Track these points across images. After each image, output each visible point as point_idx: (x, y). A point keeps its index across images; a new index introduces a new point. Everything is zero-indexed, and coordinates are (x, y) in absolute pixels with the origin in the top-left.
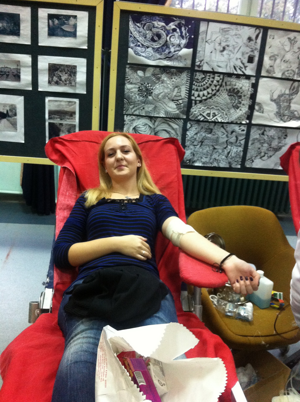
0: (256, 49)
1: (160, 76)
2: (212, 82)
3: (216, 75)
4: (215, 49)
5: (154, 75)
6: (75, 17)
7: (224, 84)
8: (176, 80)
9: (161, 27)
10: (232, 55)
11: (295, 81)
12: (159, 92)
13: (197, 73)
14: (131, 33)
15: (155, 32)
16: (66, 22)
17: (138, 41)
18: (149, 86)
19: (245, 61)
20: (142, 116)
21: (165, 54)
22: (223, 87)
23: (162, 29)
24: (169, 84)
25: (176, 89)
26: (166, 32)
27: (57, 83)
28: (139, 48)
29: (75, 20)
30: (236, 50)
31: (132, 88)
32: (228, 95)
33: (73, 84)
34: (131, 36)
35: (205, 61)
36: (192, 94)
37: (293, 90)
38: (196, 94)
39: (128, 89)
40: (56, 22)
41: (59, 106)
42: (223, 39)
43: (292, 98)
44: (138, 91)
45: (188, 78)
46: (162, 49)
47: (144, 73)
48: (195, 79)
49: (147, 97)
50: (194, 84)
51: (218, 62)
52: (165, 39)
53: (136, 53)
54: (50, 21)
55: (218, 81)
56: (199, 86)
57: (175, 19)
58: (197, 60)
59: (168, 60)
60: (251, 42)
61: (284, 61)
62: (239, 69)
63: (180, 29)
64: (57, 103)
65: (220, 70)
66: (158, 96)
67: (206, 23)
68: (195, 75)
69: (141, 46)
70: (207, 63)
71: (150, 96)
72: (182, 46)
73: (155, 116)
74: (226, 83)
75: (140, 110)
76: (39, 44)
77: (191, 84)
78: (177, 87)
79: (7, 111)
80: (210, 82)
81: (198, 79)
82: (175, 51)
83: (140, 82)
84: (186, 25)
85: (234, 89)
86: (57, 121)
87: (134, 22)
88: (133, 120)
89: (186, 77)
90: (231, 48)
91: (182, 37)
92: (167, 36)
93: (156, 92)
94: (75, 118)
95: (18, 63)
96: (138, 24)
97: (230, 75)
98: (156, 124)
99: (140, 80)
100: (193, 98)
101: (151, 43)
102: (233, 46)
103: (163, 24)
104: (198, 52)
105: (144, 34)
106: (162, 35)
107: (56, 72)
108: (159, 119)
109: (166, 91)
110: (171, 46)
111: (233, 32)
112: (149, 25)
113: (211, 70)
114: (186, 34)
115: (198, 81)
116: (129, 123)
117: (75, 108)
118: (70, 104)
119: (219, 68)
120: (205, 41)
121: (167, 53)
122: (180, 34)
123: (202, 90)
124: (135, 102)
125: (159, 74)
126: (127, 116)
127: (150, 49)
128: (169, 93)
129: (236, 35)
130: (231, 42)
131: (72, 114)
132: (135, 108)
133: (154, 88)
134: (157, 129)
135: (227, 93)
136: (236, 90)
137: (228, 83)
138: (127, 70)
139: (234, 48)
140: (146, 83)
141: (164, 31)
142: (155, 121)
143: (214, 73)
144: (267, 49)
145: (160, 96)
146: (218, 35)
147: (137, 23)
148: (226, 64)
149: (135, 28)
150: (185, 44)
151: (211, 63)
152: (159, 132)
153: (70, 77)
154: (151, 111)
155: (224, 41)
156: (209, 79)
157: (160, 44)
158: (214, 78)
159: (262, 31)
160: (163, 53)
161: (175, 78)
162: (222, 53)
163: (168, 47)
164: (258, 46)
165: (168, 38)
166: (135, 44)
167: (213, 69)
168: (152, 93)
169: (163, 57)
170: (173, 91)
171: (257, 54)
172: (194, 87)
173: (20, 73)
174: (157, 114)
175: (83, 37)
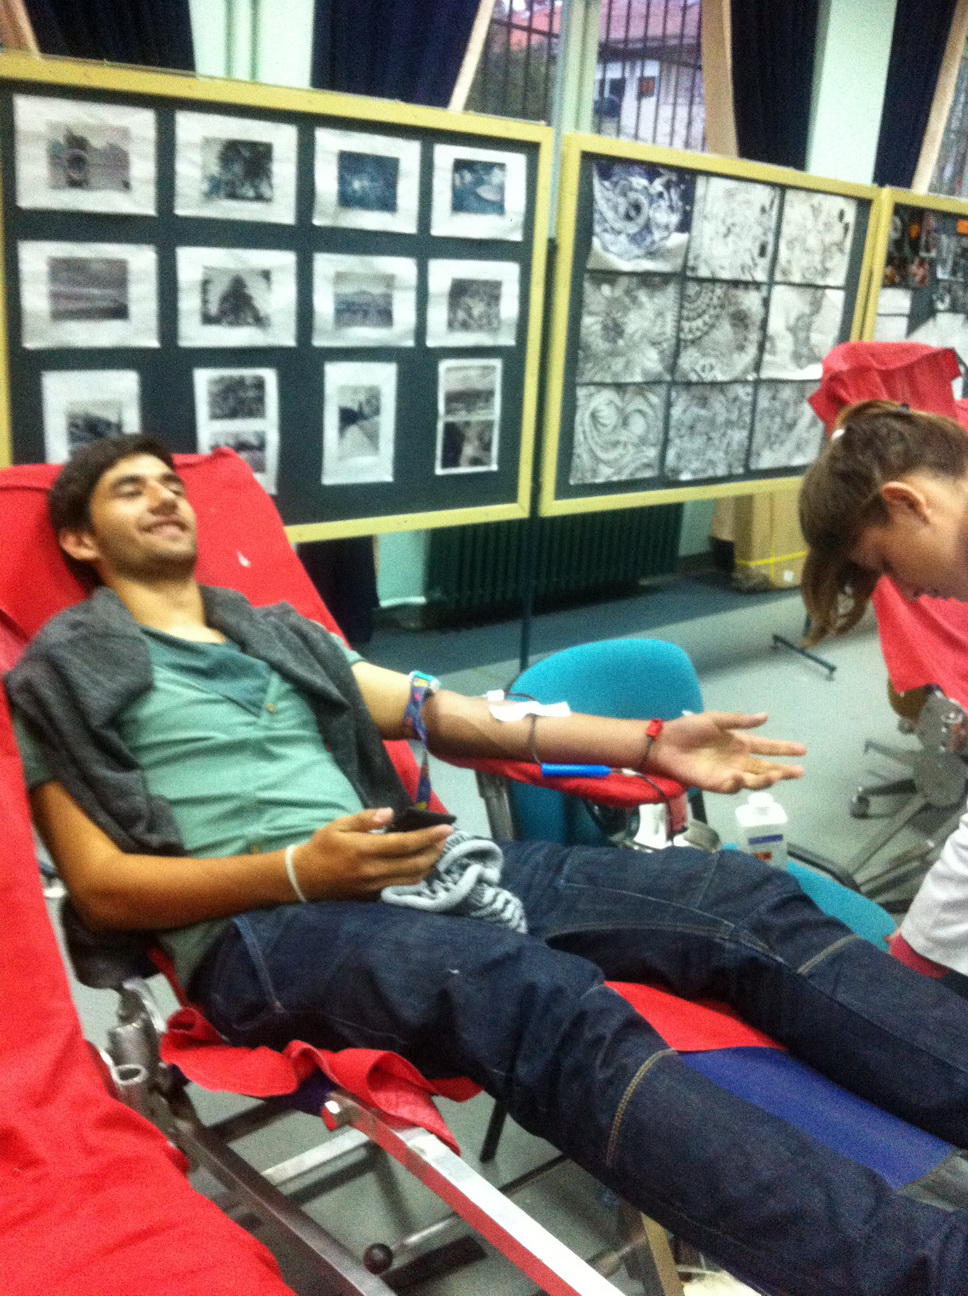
0: (770, 229)
2: (711, 299)
3: (717, 285)
4: (717, 233)
5: (628, 292)
6: (502, 166)
7: (727, 303)
8: (659, 300)
9: (642, 189)
10: (739, 244)
11: (817, 287)
12: (634, 329)
13: (690, 284)
14: (596, 204)
15: (632, 200)
16: (485, 177)
17: (607, 221)
18: (619, 317)
19: (756, 251)
20: (606, 385)
21: (645, 245)
22: (726, 309)
23: (643, 194)
24: (649, 310)
25: (659, 319)
26: (649, 199)
27: (465, 326)
28: (608, 236)
29: (502, 173)
30: (745, 233)
31: (592, 325)
32: (731, 325)
33: (495, 325)
34: (596, 211)
35: (702, 258)
36: (682, 328)
37: (814, 306)
38: (686, 325)
39: (586, 328)
40: (468, 177)
41: (465, 379)
42: (728, 210)
43: (812, 321)
44: (602, 329)
45: (676, 295)
46: (642, 235)
47: (613, 290)
48: (687, 296)
49: (615, 342)
50: (685, 307)
51: (720, 258)
52: (647, 215)
53: (605, 246)
54: (457, 177)
55: (719, 298)
56: (692, 310)
57: (662, 171)
58: (691, 257)
59: (649, 259)
60: (765, 215)
61: (805, 249)
62: (748, 270)
63: (669, 192)
64: (460, 374)
65: (725, 275)
66: (633, 337)
67: (705, 178)
68: (686, 288)
69: (610, 230)
70: (705, 260)
71: (620, 338)
72: (672, 227)
73: (626, 381)
74: (729, 300)
75: (604, 372)
76: (433, 233)
77: (681, 307)
78: (660, 315)
79: (360, 404)
80: (707, 300)
81: (690, 296)
82: (661, 240)
83: (605, 309)
84: (678, 184)
85: (740, 312)
86: (460, 417)
87: (600, 179)
88: (591, 395)
89: (673, 292)
90: (738, 229)
91: (672, 209)
92: (650, 207)
93: (630, 329)
94: (494, 404)
95: (389, 281)
96: (607, 184)
97: (736, 283)
98: (627, 398)
99: (604, 306)
100: (682, 336)
101: (625, 224)
102: (742, 224)
103: (644, 182)
104: (693, 239)
105: (614, 203)
106: (643, 206)
107: (464, 299)
108: (632, 388)
109: (644, 324)
110: (654, 230)
111: (740, 197)
112: (624, 185)
113: (711, 276)
114: (677, 204)
115: (691, 300)
116: (585, 402)
117: (492, 382)
118: (486, 372)
119: (721, 271)
120: (703, 215)
121: (648, 245)
122: (668, 203)
123: (696, 317)
124: (597, 354)
125: (635, 291)
126: (580, 389)
127: (623, 238)
128: (649, 329)
129: (745, 202)
130: (739, 218)
131: (488, 395)
132: (596, 369)
133: (627, 320)
134: (628, 410)
135: (729, 320)
136: (742, 314)
137: (733, 301)
138: (586, 285)
139: (743, 230)
140: (614, 311)
141: (647, 198)
142: (625, 393)
143: (714, 281)
144: (786, 229)
145: (636, 338)
146: (722, 203)
147: (606, 180)
148: (731, 261)
149: (602, 191)
150: (677, 224)
151: (710, 261)
153: (488, 309)
154: (620, 371)
155: (730, 214)
156: (706, 293)
157: (639, 225)
158: (713, 291)
159: (778, 192)
160: (642, 245)
161: (657, 296)
162: (726, 240)
163: (650, 231)
164: (773, 224)
165: (651, 212)
166: (602, 228)
168: (623, 331)
169: (642, 252)
170: (654, 323)
171: (770, 238)
172: (684, 312)
174: (629, 377)
175: (516, 212)
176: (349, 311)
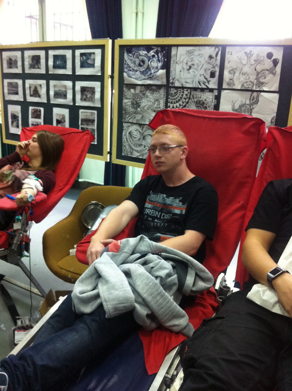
0: (217, 65)
1: (145, 92)
2: (182, 95)
3: (185, 90)
4: (183, 68)
5: (141, 91)
6: (94, 53)
7: (192, 97)
8: (156, 95)
9: (144, 55)
10: (197, 72)
11: (253, 91)
12: (144, 105)
13: (172, 89)
14: (126, 62)
15: (141, 59)
16: (89, 57)
17: (130, 67)
18: (138, 101)
19: (208, 76)
20: (135, 124)
21: (148, 75)
22: (191, 99)
23: (145, 57)
24: (151, 98)
25: (157, 102)
26: (148, 58)
27: (85, 100)
28: (131, 72)
29: (94, 55)
30: (200, 68)
31: (127, 102)
32: (196, 107)
33: (93, 100)
34: (125, 64)
35: (176, 79)
36: (168, 106)
37: (253, 100)
38: (171, 105)
39: (125, 103)
40: (84, 58)
41: (86, 115)
42: (189, 59)
43: (253, 107)
44: (132, 104)
45: (164, 93)
46: (146, 71)
47: (135, 90)
48: (170, 94)
49: (137, 109)
50: (169, 98)
51: (185, 79)
52: (148, 64)
53: (129, 76)
54: (81, 58)
55: (187, 95)
56: (173, 99)
57: (153, 47)
58: (171, 78)
59: (150, 80)
60: (212, 60)
61: (242, 73)
62: (203, 83)
63: (158, 54)
64: (85, 114)
65: (188, 85)
66: (144, 108)
67: (176, 47)
68: (169, 90)
69: (132, 70)
70: (177, 80)
71: (139, 108)
72: (159, 68)
73: (142, 123)
74: (193, 96)
75: (133, 119)
76: (76, 74)
77: (167, 98)
78: (157, 100)
79: (61, 119)
80: (180, 96)
81: (172, 94)
82: (154, 73)
83: (133, 97)
84: (162, 51)
85: (200, 101)
86: (85, 126)
87: (127, 54)
88: (129, 126)
89: (163, 92)
90: (195, 66)
91: (159, 60)
92: (149, 61)
93: (143, 105)
94: (95, 124)
95: (65, 87)
96: (130, 55)
97: (195, 89)
98: (144, 129)
99: (132, 96)
100: (169, 109)
101: (139, 68)
102: (197, 64)
103: (146, 52)
104: (171, 71)
105: (134, 61)
106: (145, 61)
107: (85, 92)
108: (146, 126)
109: (149, 104)
110: (151, 69)
111: (196, 53)
112: (137, 54)
113: (181, 86)
114: (161, 59)
115: (172, 95)
116: (126, 128)
117: (95, 117)
118: (92, 114)
120: (175, 62)
121: (149, 75)
122: (157, 59)
123: (176, 102)
124: (129, 112)
125: (144, 91)
126: (125, 123)
127: (138, 73)
128: (151, 105)
129: (199, 55)
130: (196, 62)
131: (93, 121)
132: (130, 117)
133: (141, 102)
134: (145, 134)
135: (194, 105)
136: (201, 102)
137: (195, 96)
138: (124, 89)
139: (198, 67)
140: (136, 98)
141: (147, 58)
142: (143, 128)
143: (183, 88)
144: (226, 64)
145: (145, 108)
146: (185, 56)
147: (130, 53)
148: (192, 80)
149: (128, 57)
150: (161, 66)
151: (180, 80)
152: (146, 136)
153: (92, 96)
154: (140, 119)
155: (190, 61)
156: (180, 93)
157: (145, 68)
158: (183, 92)
159: (221, 48)
160: (146, 75)
161: (155, 94)
162: (188, 71)
163: (150, 70)
164: (218, 62)
165: (149, 62)
166: (128, 69)
167: (182, 85)
168: (140, 105)
169: (146, 77)
170: (155, 104)
171: (217, 70)
172: (169, 100)
173: (66, 93)
174: (144, 122)
175: (98, 66)
176: (58, 95)
